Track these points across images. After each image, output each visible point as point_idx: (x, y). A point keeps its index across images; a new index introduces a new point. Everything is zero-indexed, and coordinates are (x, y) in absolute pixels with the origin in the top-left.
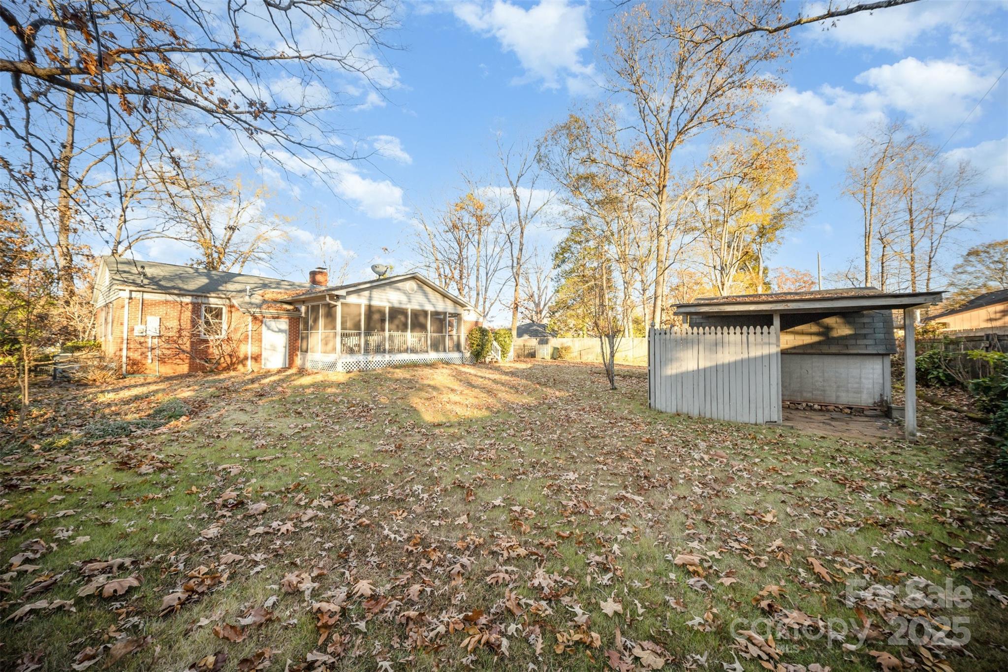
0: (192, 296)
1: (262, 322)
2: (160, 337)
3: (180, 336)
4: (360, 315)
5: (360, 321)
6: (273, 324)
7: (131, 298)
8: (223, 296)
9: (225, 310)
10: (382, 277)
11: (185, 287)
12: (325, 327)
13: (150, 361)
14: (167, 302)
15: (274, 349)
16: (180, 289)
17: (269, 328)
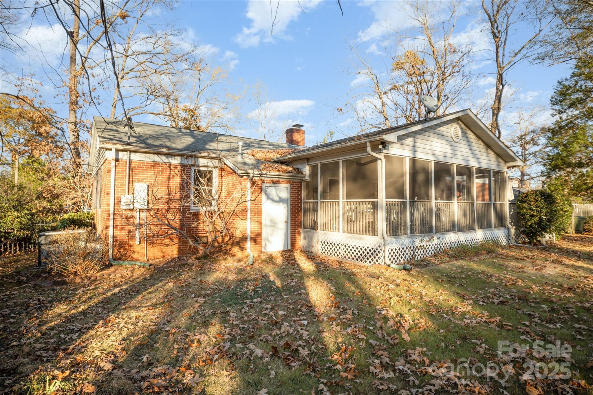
0: (182, 156)
1: (261, 188)
2: (148, 210)
3: (169, 209)
4: (402, 175)
5: (403, 185)
6: (272, 191)
7: (117, 160)
8: (214, 155)
9: (215, 173)
10: (432, 115)
11: (173, 146)
12: (349, 195)
13: (138, 243)
14: (154, 165)
15: (273, 224)
16: (168, 148)
17: (268, 197)
